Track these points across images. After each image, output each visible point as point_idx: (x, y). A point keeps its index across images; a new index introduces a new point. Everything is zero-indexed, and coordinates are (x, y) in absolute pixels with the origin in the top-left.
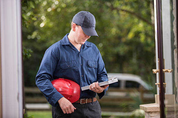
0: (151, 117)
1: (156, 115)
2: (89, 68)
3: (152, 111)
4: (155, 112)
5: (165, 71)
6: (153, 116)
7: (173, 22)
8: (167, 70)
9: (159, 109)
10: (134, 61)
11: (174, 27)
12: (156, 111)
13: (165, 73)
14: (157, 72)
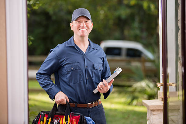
0: (154, 114)
1: (159, 112)
2: (94, 70)
3: (155, 109)
4: (158, 110)
5: (169, 84)
6: (156, 114)
7: (178, 33)
8: (171, 84)
9: (161, 107)
10: (136, 24)
11: (179, 38)
13: (169, 86)
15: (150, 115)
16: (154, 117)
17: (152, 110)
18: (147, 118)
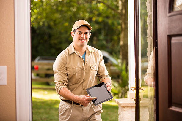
0: (124, 110)
1: (128, 109)
12: (128, 106)
14: (134, 89)
15: (121, 111)
16: (124, 112)
17: (123, 107)
18: (119, 113)
